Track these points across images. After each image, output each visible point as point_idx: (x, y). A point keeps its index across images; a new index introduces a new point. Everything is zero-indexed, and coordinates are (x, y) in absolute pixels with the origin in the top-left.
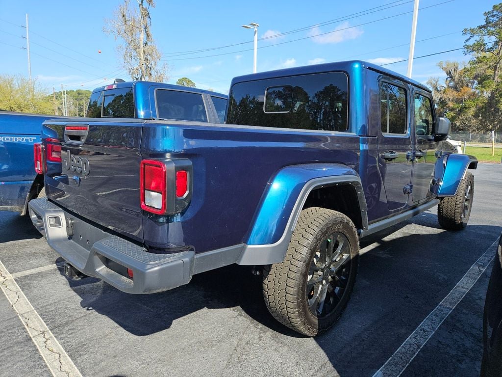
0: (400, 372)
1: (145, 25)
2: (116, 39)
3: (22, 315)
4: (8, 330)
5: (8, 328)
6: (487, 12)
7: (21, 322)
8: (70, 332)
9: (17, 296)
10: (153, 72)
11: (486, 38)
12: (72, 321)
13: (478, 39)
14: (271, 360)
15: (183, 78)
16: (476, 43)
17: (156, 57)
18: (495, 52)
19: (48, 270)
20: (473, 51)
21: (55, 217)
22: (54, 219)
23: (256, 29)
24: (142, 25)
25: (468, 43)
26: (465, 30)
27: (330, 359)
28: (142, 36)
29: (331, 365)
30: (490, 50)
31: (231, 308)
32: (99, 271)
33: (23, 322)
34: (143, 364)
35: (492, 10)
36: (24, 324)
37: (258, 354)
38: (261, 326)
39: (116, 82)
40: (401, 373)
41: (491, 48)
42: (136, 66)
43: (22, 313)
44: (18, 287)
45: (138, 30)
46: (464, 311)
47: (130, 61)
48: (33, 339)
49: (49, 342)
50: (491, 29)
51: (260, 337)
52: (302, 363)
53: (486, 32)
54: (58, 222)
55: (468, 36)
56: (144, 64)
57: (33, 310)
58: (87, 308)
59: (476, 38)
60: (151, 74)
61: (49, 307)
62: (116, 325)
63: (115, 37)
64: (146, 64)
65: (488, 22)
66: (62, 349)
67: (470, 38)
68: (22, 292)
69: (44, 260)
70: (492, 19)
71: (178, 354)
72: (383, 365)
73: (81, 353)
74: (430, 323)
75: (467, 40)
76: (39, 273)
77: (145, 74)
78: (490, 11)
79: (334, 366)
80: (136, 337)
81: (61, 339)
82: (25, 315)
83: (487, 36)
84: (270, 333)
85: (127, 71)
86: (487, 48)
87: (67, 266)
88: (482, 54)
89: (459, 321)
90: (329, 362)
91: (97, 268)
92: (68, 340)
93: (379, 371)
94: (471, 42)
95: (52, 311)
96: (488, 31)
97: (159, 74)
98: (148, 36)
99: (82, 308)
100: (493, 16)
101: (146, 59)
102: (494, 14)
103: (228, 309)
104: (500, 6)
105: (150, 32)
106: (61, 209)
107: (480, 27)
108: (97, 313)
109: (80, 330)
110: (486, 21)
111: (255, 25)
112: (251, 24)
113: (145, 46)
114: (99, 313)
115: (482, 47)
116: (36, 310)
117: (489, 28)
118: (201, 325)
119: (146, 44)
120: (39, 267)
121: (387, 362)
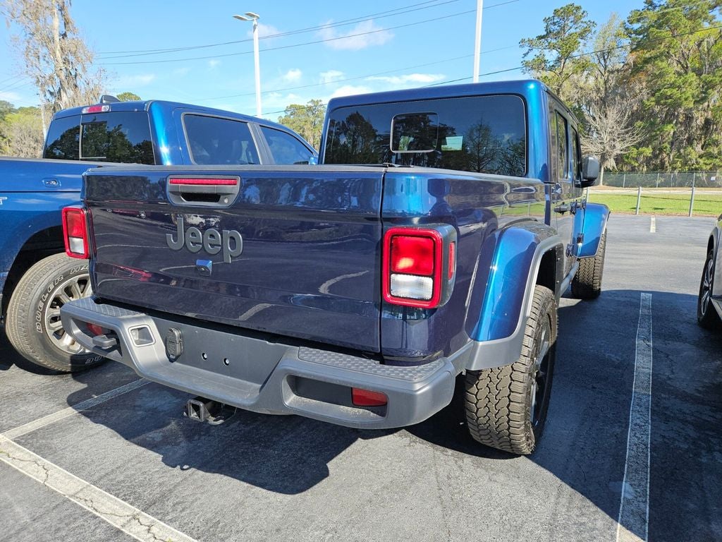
0: (647, 479)
1: (61, 4)
2: (8, 26)
3: (72, 496)
4: (67, 525)
5: (67, 521)
6: (547, 18)
7: (81, 508)
8: (179, 508)
9: (41, 468)
10: (80, 82)
11: (546, 52)
12: (171, 492)
13: (538, 54)
14: (494, 495)
15: (125, 94)
16: (536, 59)
17: (84, 58)
18: (557, 71)
19: (66, 419)
20: (532, 68)
21: (139, 329)
22: (137, 331)
23: (255, 22)
24: (56, 4)
25: (527, 59)
26: (523, 41)
27: (562, 479)
28: (57, 23)
29: (568, 486)
30: (552, 68)
31: (395, 434)
32: (290, 403)
33: (85, 507)
34: (327, 532)
35: (553, 15)
36: (90, 510)
37: (474, 490)
38: (450, 452)
39: (104, 102)
40: (649, 481)
41: (553, 66)
42: (49, 72)
43: (72, 492)
44: (32, 453)
45: (47, 12)
46: (663, 395)
47: (37, 64)
48: (123, 530)
49: (154, 530)
50: (552, 42)
51: (460, 467)
52: (533, 490)
53: (547, 44)
54: (144, 335)
55: (526, 49)
56: (63, 68)
57: (88, 486)
58: (179, 467)
59: (536, 52)
60: (76, 86)
61: (112, 476)
62: (246, 485)
63: (8, 22)
64: (67, 69)
65: (549, 33)
66: (186, 536)
67: (528, 52)
68: (45, 460)
69: (44, 403)
70: (553, 27)
71: (367, 508)
72: (623, 474)
73: (222, 535)
74: (639, 416)
75: (525, 55)
76: (53, 425)
77: (66, 86)
78: (551, 16)
79: (572, 487)
80: (289, 497)
81: (171, 521)
82: (80, 495)
83: (548, 50)
84: (468, 460)
85: (34, 80)
86: (548, 65)
87: (197, 403)
88: (545, 74)
89: (667, 408)
90: (563, 483)
91: (286, 400)
92: (186, 521)
93: (624, 483)
94: (530, 58)
95: (123, 481)
96: (549, 43)
97: (92, 86)
98: (66, 23)
99: (170, 468)
100: (554, 24)
101: (66, 61)
102: (555, 21)
103: (392, 435)
104: (562, 10)
105: (71, 17)
106: (143, 315)
107: (540, 38)
108: (201, 473)
109: (192, 502)
110: (546, 30)
111: (254, 16)
112: (247, 14)
113: (62, 39)
114: (206, 471)
115: (543, 65)
116: (94, 484)
117: (549, 40)
118: (371, 464)
119: (64, 35)
120: (44, 415)
121: (626, 470)
